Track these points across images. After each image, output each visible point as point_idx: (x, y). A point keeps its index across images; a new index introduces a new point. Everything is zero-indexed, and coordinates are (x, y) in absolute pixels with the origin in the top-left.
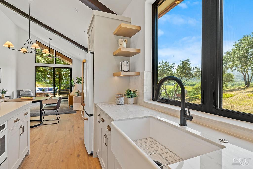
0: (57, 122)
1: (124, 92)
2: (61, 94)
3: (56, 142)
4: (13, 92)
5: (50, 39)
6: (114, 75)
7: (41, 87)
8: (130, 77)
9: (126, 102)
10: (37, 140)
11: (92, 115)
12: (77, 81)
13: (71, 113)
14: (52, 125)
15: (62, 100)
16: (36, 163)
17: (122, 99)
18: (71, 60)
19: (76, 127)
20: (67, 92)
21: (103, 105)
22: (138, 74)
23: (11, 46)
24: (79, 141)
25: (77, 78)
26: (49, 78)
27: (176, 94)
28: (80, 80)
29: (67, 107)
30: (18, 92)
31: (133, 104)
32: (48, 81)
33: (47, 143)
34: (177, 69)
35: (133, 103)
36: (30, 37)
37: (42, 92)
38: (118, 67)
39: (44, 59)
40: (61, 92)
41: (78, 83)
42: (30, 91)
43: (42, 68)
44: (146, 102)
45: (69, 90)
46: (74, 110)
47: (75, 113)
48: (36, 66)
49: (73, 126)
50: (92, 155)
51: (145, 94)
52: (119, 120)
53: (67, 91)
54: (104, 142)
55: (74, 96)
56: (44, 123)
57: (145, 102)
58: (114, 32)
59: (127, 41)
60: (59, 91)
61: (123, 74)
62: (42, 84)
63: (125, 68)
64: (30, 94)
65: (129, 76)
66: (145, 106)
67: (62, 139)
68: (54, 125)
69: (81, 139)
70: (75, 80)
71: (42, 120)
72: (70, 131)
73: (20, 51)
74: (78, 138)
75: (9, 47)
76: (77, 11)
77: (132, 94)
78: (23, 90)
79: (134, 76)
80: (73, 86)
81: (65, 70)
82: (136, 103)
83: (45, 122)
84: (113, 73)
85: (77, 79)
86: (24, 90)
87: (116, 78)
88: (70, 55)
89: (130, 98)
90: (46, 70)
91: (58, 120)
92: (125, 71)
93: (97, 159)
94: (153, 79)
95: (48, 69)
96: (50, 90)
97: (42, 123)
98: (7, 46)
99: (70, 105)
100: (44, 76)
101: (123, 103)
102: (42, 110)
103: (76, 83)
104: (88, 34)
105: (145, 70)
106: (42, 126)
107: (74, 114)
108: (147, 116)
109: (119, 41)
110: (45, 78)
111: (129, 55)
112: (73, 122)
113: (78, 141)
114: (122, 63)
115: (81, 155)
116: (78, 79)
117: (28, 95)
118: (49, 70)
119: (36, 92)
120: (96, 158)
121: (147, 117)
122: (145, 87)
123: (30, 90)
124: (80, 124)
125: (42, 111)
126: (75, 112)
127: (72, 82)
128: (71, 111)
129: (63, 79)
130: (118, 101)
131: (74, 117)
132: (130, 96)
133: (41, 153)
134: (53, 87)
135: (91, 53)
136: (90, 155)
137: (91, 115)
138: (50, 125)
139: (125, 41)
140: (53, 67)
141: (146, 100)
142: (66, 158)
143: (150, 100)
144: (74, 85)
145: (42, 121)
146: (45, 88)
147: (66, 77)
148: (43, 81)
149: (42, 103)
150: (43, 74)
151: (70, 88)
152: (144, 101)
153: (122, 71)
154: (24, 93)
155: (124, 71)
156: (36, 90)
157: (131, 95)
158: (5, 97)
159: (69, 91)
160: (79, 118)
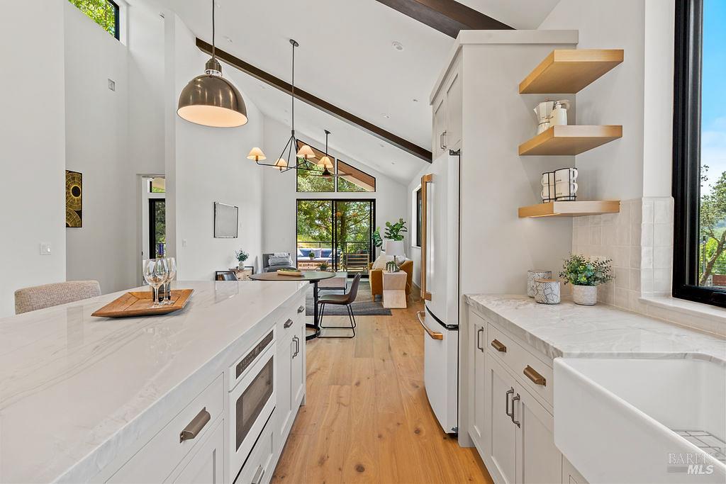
0: (350, 333)
1: (560, 266)
2: (349, 264)
3: (358, 384)
4: (257, 257)
5: (327, 133)
6: (522, 214)
7: (306, 247)
8: (574, 218)
9: (567, 298)
10: (314, 373)
11: (456, 328)
12: (387, 234)
13: (380, 314)
14: (341, 340)
15: (361, 280)
16: (322, 427)
17: (556, 287)
18: (372, 181)
19: (397, 352)
20: (362, 260)
21: (496, 303)
22: (614, 207)
23: (260, 158)
24: (413, 393)
25: (388, 224)
26: (318, 226)
27: (710, 277)
28: (396, 231)
29: (369, 299)
30: (266, 257)
31: (593, 303)
32: (317, 234)
33: (337, 384)
34: (715, 185)
35: (593, 299)
36: (293, 132)
37: (308, 258)
38: (537, 187)
39: (311, 182)
40: (349, 260)
41: (390, 238)
42: (287, 257)
43: (305, 204)
44: (650, 302)
45: (368, 255)
46: (385, 306)
47: (388, 315)
48: (297, 200)
49: (390, 348)
50: (454, 436)
51: (643, 276)
52: (581, 356)
53: (362, 257)
54: (510, 412)
55: (385, 272)
56: (324, 333)
57: (644, 302)
58: (520, 85)
59: (568, 106)
60: (345, 257)
61: (559, 208)
62: (306, 239)
63: (563, 190)
64: (287, 263)
65: (571, 216)
66: (647, 314)
67: (368, 378)
68: (346, 339)
69: (417, 387)
70: (381, 229)
71: (319, 326)
72: (384, 360)
73: (276, 166)
74: (408, 383)
75: (257, 160)
76: (399, 48)
77: (590, 274)
78: (273, 255)
79: (595, 214)
80: (378, 246)
81: (354, 205)
82: (602, 302)
83: (325, 330)
84: (519, 209)
85: (388, 228)
86: (277, 254)
87: (528, 222)
88: (372, 167)
89: (581, 284)
90: (312, 208)
91: (353, 328)
92: (563, 199)
93: (469, 453)
94: (679, 222)
95: (317, 205)
96: (325, 254)
97: (319, 334)
98: (253, 158)
99: (374, 294)
100: (308, 221)
101: (557, 300)
102: (320, 302)
103: (385, 237)
104: (432, 103)
105: (646, 193)
106: (320, 339)
107: (385, 316)
108: (686, 354)
109: (541, 109)
110: (311, 225)
111: (571, 149)
112: (388, 338)
113: (410, 392)
114: (552, 175)
115: (424, 430)
116: (390, 227)
117: (284, 265)
118: (319, 206)
119: (298, 258)
120: (467, 448)
121: (685, 356)
122: (644, 250)
123: (286, 254)
124: (405, 344)
125: (319, 305)
126: (387, 312)
127: (374, 236)
128: (377, 309)
129: (348, 228)
130: (541, 292)
131: (388, 327)
132: (583, 279)
133: (329, 406)
134: (333, 247)
135: (453, 153)
136: (448, 437)
137: (454, 326)
138: (337, 340)
139: (563, 106)
140: (333, 200)
141: (646, 294)
142: (388, 430)
143: (666, 296)
144: (380, 242)
145: (319, 329)
146: (315, 249)
147: (356, 222)
148: (308, 234)
149: (320, 285)
150: (308, 216)
151: (371, 252)
152: (643, 297)
153: (550, 199)
154: (276, 261)
155: (558, 199)
156: (298, 254)
157: (585, 276)
158: (245, 269)
159: (368, 259)
160: (402, 328)
